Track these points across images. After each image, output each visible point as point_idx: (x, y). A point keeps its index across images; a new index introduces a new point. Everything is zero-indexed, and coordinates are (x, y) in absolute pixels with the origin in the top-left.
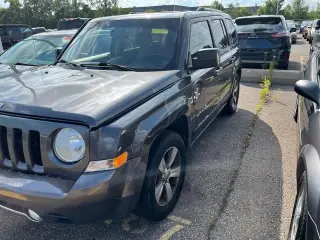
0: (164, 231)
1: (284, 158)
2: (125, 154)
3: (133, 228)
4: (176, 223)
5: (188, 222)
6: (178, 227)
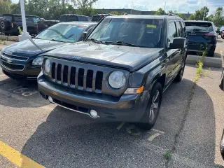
0: (150, 135)
2: (143, 87)
3: (133, 132)
4: (156, 132)
5: (163, 132)
6: (158, 134)
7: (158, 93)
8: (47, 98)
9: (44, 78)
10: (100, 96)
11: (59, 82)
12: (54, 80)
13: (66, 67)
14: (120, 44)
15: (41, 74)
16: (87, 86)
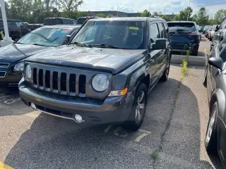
0: (137, 136)
1: (199, 104)
2: (126, 89)
3: (120, 134)
4: (143, 133)
5: (150, 132)
6: (145, 135)
7: (143, 94)
8: (30, 104)
9: (26, 84)
10: (84, 100)
11: (42, 88)
12: (36, 86)
13: (48, 72)
14: (103, 46)
15: (23, 80)
16: (70, 91)
